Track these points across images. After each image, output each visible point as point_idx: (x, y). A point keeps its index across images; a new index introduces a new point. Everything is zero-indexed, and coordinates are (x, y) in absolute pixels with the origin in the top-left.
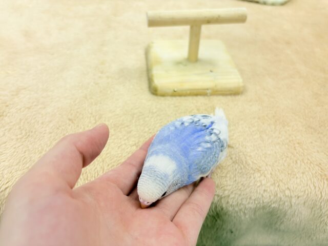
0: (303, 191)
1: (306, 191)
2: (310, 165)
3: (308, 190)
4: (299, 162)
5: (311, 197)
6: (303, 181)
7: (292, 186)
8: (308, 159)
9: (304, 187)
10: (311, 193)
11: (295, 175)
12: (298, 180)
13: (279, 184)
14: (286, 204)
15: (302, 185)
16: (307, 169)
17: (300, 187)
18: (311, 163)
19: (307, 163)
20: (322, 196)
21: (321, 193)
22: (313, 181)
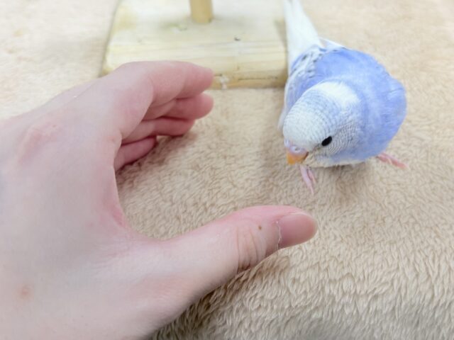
0: (386, 283)
1: (395, 283)
2: (413, 228)
3: (399, 280)
4: (389, 220)
5: (408, 298)
6: (389, 259)
7: (360, 270)
8: (412, 217)
9: (390, 273)
10: (406, 288)
11: (373, 246)
12: (378, 259)
13: (328, 266)
14: (347, 311)
15: (385, 268)
16: (404, 234)
17: (380, 273)
18: (416, 222)
19: (407, 223)
20: (433, 296)
21: (432, 287)
22: (412, 259)
